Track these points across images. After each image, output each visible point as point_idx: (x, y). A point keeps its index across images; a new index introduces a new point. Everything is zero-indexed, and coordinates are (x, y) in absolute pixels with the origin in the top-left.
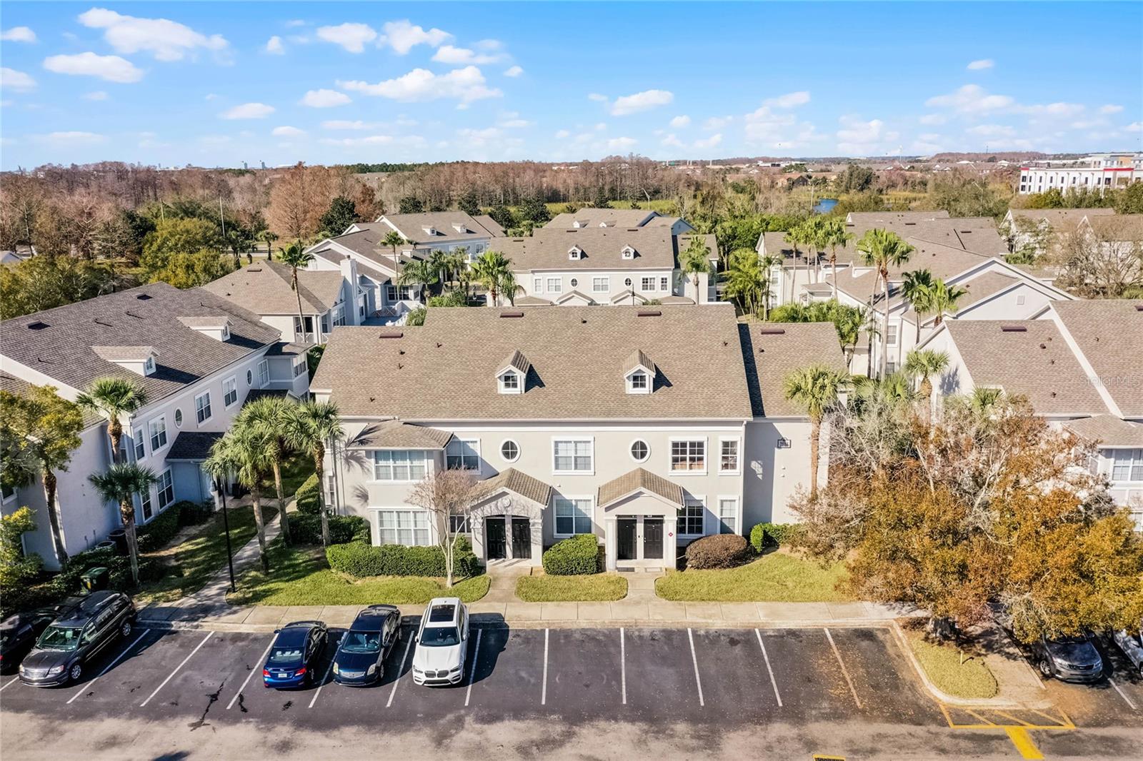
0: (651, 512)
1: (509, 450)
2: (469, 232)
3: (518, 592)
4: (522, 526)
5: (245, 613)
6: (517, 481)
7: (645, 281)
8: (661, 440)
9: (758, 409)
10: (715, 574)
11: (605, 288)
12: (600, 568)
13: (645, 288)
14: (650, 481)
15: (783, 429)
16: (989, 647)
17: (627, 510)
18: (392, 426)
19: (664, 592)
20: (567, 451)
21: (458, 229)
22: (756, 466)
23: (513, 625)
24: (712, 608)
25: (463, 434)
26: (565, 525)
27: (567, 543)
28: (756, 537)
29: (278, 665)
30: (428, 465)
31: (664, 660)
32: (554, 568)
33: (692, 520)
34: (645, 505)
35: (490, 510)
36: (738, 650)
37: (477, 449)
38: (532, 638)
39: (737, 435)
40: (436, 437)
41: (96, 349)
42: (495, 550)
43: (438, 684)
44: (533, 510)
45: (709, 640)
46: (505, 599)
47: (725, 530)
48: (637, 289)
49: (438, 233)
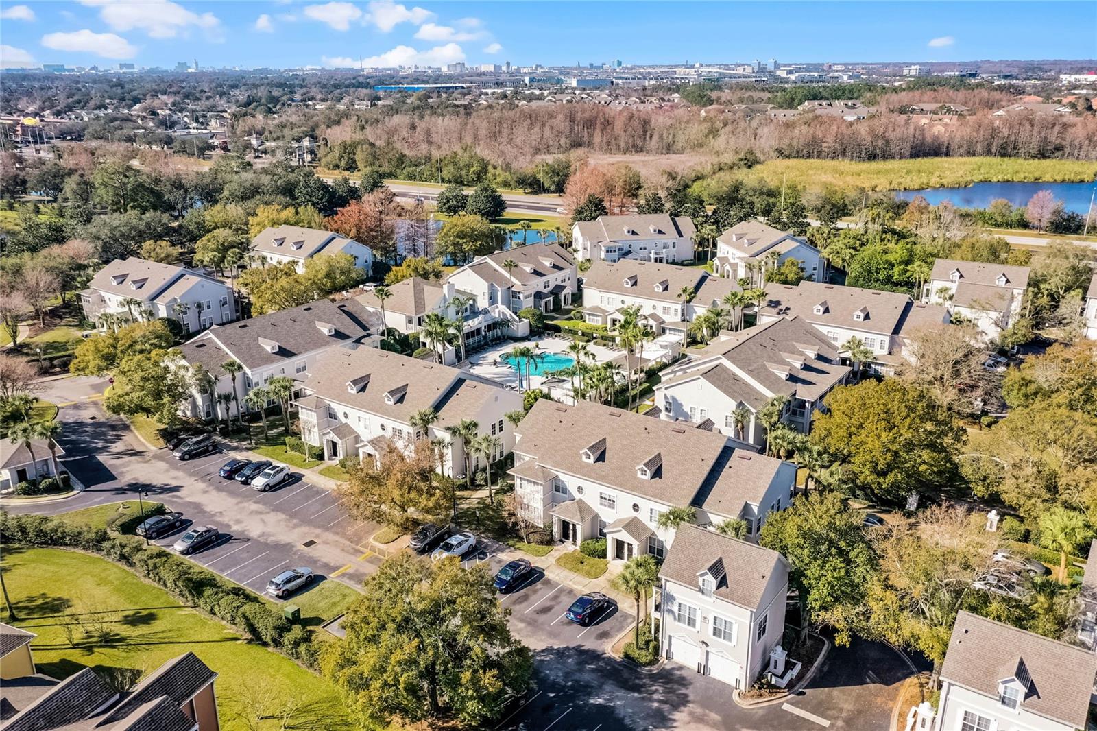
13: (664, 313)
21: (652, 230)
48: (659, 312)
49: (634, 233)
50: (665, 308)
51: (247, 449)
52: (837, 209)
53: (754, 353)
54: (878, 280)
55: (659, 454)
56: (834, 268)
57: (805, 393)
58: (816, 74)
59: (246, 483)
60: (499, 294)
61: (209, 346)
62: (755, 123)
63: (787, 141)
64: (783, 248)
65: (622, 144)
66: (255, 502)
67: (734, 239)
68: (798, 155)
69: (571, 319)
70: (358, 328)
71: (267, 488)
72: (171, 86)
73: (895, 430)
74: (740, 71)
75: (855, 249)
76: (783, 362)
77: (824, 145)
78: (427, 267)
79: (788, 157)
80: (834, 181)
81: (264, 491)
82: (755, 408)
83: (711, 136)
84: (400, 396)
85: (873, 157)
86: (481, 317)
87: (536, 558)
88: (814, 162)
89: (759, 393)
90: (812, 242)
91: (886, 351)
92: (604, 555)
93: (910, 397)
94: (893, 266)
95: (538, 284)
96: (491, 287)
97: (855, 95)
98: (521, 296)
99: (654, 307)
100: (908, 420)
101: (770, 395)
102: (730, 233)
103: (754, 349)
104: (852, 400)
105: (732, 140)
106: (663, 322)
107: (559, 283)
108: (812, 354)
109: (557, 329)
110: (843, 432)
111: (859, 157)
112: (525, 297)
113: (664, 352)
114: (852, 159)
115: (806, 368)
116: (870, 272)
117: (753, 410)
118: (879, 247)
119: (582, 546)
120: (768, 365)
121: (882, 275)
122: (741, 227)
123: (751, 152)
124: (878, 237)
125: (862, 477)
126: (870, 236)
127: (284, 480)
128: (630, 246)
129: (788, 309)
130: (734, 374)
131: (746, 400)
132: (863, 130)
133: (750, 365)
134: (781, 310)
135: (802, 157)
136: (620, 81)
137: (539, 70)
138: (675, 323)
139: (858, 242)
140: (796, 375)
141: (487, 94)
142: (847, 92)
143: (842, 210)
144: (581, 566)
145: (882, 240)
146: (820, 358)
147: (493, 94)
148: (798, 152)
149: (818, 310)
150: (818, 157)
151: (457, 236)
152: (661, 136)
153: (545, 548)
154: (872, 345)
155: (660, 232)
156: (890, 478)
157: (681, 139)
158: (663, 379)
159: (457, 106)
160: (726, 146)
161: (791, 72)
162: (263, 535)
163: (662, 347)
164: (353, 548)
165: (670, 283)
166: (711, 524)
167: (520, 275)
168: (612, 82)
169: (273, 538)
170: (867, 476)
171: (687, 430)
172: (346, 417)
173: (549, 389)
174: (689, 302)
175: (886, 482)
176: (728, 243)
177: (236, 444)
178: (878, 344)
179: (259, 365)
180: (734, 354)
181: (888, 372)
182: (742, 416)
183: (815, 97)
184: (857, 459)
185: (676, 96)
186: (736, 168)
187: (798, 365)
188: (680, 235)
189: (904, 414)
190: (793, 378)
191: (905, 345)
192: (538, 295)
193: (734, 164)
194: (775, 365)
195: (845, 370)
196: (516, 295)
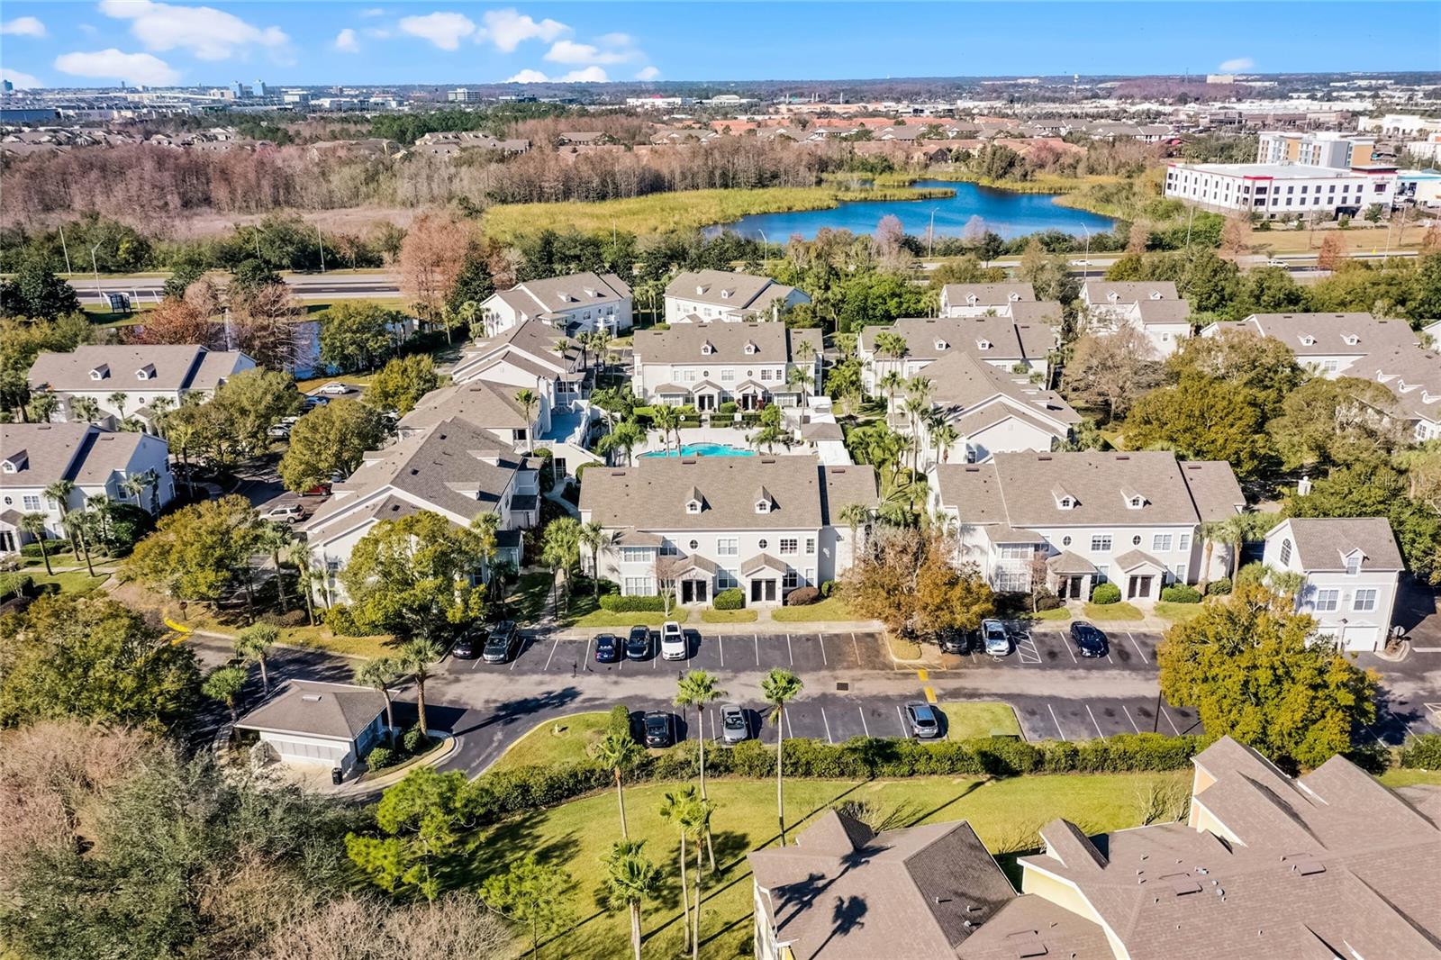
0: (770, 577)
1: (694, 544)
2: (599, 295)
3: (703, 618)
4: (702, 585)
5: (567, 632)
6: (699, 562)
7: (764, 372)
8: (774, 539)
9: (826, 521)
10: (802, 608)
11: (731, 378)
12: (743, 605)
13: (763, 378)
14: (770, 561)
15: (839, 531)
16: (924, 640)
17: (757, 576)
18: (630, 530)
19: (776, 617)
20: (724, 545)
21: (590, 293)
22: (826, 550)
23: (703, 634)
24: (800, 625)
25: (669, 536)
26: (723, 583)
27: (725, 594)
28: (825, 587)
29: (603, 652)
30: (653, 554)
31: (774, 647)
32: (719, 607)
33: (791, 580)
34: (767, 573)
35: (685, 578)
36: (810, 643)
37: (676, 544)
38: (713, 640)
39: (815, 536)
40: (656, 539)
41: (447, 484)
42: (687, 597)
43: (675, 659)
44: (708, 577)
45: (797, 640)
46: (696, 622)
47: (809, 585)
48: (757, 379)
67: (700, 292)
85: (603, 197)
99: (750, 373)
128: (574, 316)
135: (520, 201)
138: (781, 387)
144: (1113, 614)
164: (896, 674)
165: (755, 342)
174: (790, 359)
176: (695, 298)
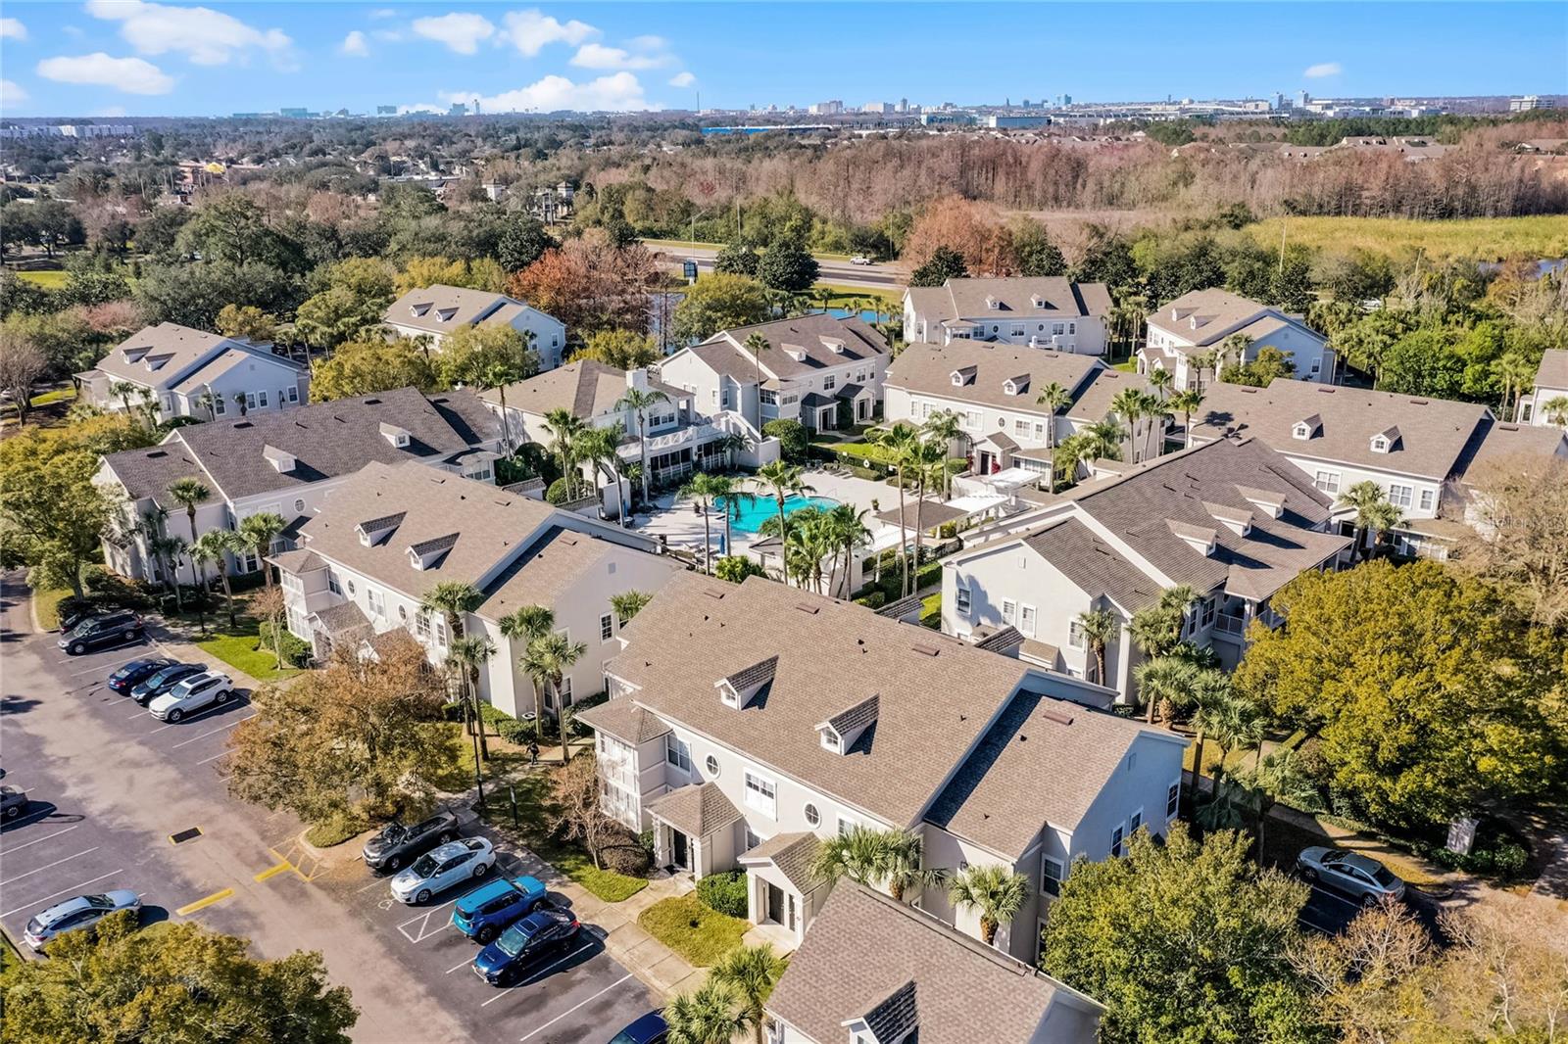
13: (1019, 433)
48: (1010, 431)
49: (1003, 307)
50: (1019, 424)
51: (193, 640)
52: (1373, 283)
53: (1147, 500)
54: (1434, 390)
55: (876, 699)
56: (1351, 369)
57: (1242, 584)
58: (1367, 109)
59: (145, 703)
60: (739, 394)
61: (172, 455)
62: (1254, 165)
63: (1302, 189)
64: (1256, 332)
65: (1038, 194)
66: (141, 743)
67: (1174, 318)
68: (1321, 210)
69: (863, 441)
70: (457, 437)
71: (176, 715)
72: (425, 129)
73: (1422, 676)
74: (1251, 107)
75: (1393, 336)
76: (1206, 521)
77: (1365, 194)
78: (626, 347)
79: (1303, 213)
80: (1377, 247)
81: (169, 721)
82: (1131, 610)
83: (1181, 185)
84: (437, 552)
85: (1447, 213)
86: (691, 430)
87: (602, 904)
88: (1349, 221)
89: (1144, 579)
90: (1318, 328)
91: (1431, 513)
92: (741, 911)
93: (1464, 602)
94: (1464, 365)
95: (812, 381)
96: (726, 383)
97: (1427, 131)
98: (777, 399)
99: (1002, 422)
100: (1457, 653)
101: (1166, 583)
102: (1170, 309)
103: (1149, 493)
104: (1330, 603)
105: (1214, 189)
106: (1016, 449)
107: (853, 381)
108: (1270, 508)
109: (830, 457)
110: (1302, 671)
111: (1424, 214)
112: (785, 401)
113: (1002, 499)
114: (1412, 216)
115: (1256, 534)
116: (1418, 375)
117: (1127, 614)
118: (1438, 333)
119: (701, 887)
120: (1172, 525)
121: (1441, 381)
122: (1191, 299)
123: (1242, 205)
124: (1438, 316)
125: (1342, 775)
126: (1424, 317)
127: (216, 703)
128: (996, 329)
129: (1243, 427)
130: (1097, 540)
131: (1115, 593)
132: (1433, 174)
133: (1133, 523)
134: (1231, 430)
135: (1328, 213)
136: (1061, 120)
137: (949, 110)
138: (1037, 452)
139: (1400, 326)
140: (1231, 547)
141: (860, 136)
142: (1412, 126)
143: (1382, 285)
144: (687, 932)
145: (1445, 321)
146: (1289, 517)
147: (868, 136)
148: (1321, 206)
149: (1301, 431)
150: (1354, 213)
151: (709, 307)
152: (1100, 184)
153: (631, 881)
154: (1406, 500)
155: (1048, 306)
156: (1408, 781)
157: (1133, 190)
158: (967, 545)
159: (804, 147)
160: (1202, 198)
161: (1328, 107)
162: (112, 810)
163: (999, 490)
164: (260, 853)
165: (1032, 380)
166: (965, 865)
167: (782, 365)
168: (1049, 121)
169: (125, 819)
170: (1354, 772)
171: (944, 648)
172: (353, 591)
173: (763, 557)
174: (1062, 411)
175: (1400, 788)
176: (1165, 325)
177: (180, 630)
178: (1416, 498)
179: (250, 492)
180: (1103, 500)
181: (1434, 552)
182: (1100, 625)
183: (1359, 133)
184: (1332, 735)
185: (1140, 134)
186: (1213, 227)
187: (1238, 528)
188: (1084, 311)
189: (1446, 639)
190: (1223, 554)
191: (1472, 501)
192: (811, 400)
193: (1211, 222)
194: (1187, 526)
195: (1338, 543)
196: (766, 397)
